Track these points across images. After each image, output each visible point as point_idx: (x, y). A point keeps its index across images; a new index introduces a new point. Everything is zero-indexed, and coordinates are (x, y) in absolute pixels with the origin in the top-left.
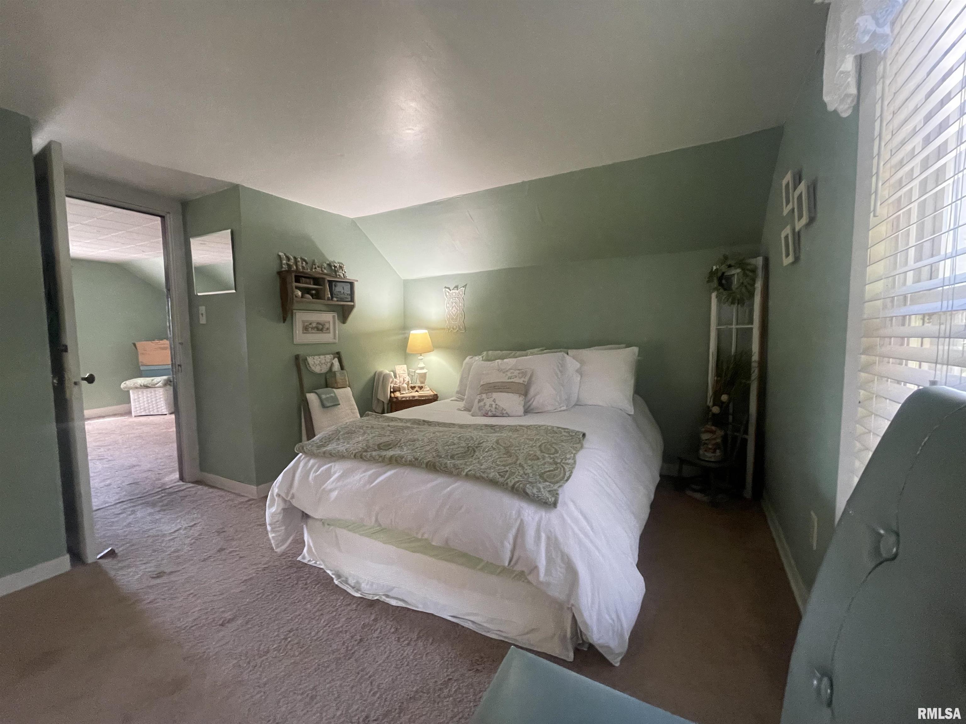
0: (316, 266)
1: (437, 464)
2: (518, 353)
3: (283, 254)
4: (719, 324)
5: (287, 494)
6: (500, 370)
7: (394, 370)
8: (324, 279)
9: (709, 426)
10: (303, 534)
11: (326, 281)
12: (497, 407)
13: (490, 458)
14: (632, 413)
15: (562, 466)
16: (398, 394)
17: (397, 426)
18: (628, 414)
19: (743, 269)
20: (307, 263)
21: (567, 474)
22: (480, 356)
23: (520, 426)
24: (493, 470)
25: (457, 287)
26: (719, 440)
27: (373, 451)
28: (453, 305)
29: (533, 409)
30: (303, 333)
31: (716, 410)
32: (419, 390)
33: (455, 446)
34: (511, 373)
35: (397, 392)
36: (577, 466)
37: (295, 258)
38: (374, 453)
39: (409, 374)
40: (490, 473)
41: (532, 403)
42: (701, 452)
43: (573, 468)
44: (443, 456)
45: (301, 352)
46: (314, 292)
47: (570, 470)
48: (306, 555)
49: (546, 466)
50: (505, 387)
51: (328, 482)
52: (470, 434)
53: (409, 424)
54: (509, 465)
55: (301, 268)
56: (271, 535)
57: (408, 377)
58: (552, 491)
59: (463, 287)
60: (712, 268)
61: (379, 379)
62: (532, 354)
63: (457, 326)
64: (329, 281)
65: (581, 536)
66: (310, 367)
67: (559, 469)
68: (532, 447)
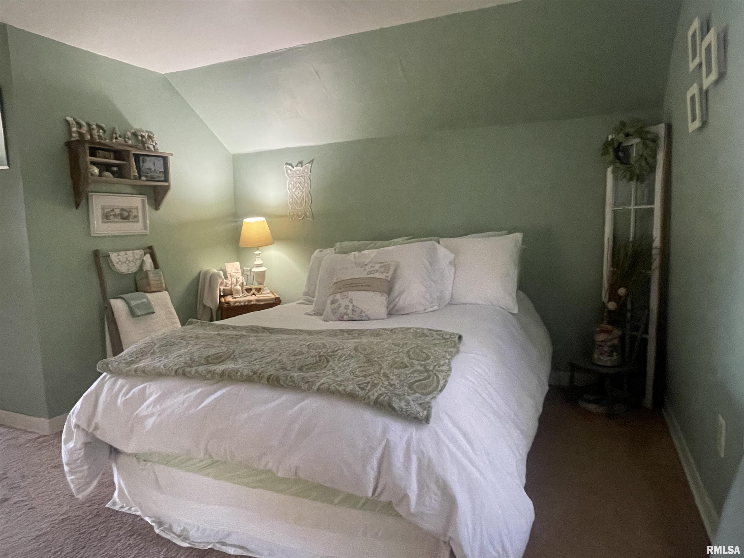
0: (118, 136)
1: (282, 378)
2: (379, 243)
3: (72, 119)
4: (615, 204)
5: (89, 424)
6: (358, 264)
7: (224, 269)
8: (128, 152)
9: (605, 326)
10: (112, 475)
11: (131, 155)
12: (355, 309)
13: (347, 367)
14: (516, 311)
15: (435, 374)
16: (229, 299)
17: (229, 335)
18: (510, 313)
19: (642, 138)
20: (104, 131)
21: (442, 383)
22: (333, 249)
23: (383, 329)
24: (351, 382)
25: (301, 163)
26: (616, 342)
27: (199, 366)
28: (297, 186)
29: (398, 311)
30: (103, 222)
31: (612, 306)
32: (256, 293)
33: (303, 356)
34: (372, 267)
35: (229, 296)
36: (453, 373)
37: (89, 125)
38: (200, 368)
39: (243, 274)
40: (348, 385)
41: (398, 302)
42: (596, 356)
43: (449, 376)
44: (288, 368)
45: (102, 246)
46: (115, 169)
47: (444, 379)
48: (117, 500)
49: (415, 375)
50: (364, 284)
51: (142, 407)
52: (322, 341)
53: (244, 333)
54: (371, 375)
55: (97, 137)
56: (69, 478)
57: (242, 277)
58: (423, 403)
59: (309, 163)
60: (608, 138)
61: (204, 280)
62: (396, 244)
63: (303, 213)
64: (135, 155)
65: (459, 455)
66: (114, 266)
67: (431, 378)
68: (398, 353)
